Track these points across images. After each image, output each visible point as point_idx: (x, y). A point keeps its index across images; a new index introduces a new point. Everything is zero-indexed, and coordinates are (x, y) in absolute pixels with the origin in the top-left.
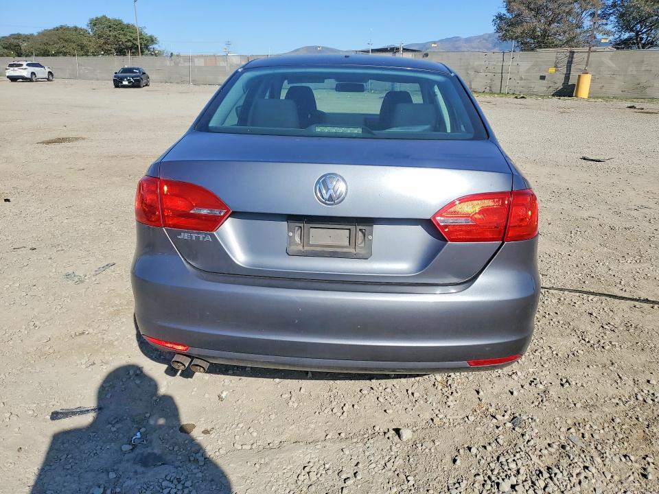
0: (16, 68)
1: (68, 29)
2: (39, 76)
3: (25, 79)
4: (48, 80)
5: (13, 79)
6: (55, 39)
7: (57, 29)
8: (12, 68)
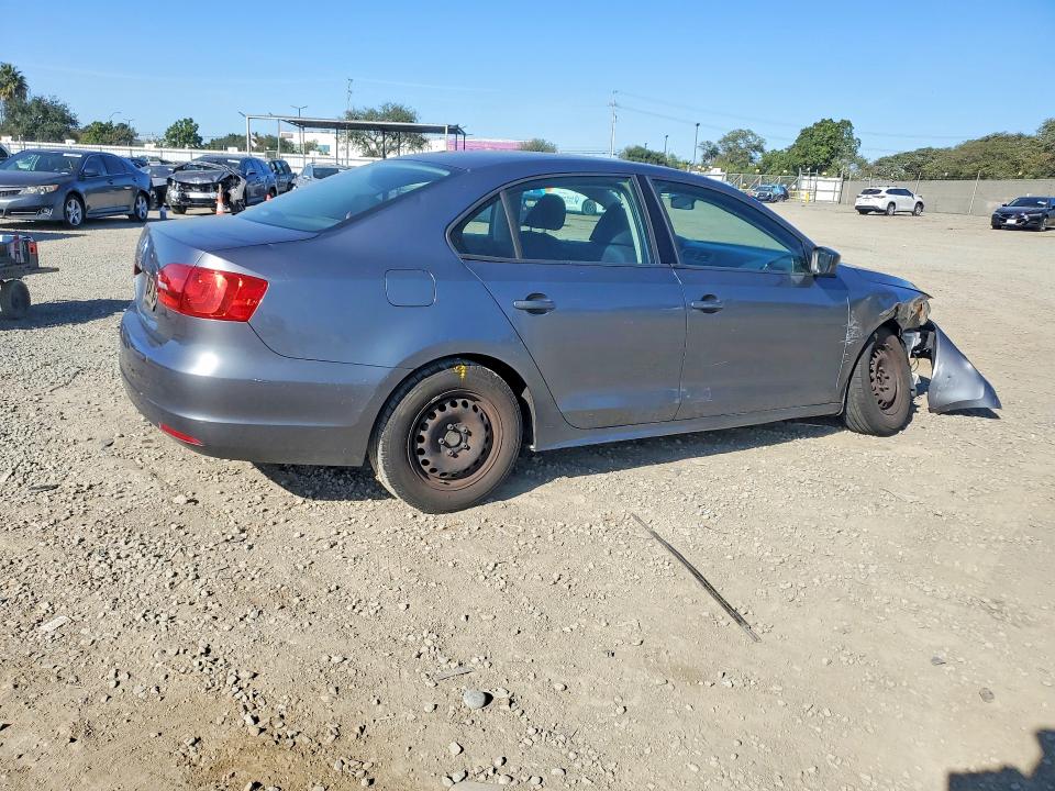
0: (870, 196)
1: (1007, 138)
2: (900, 207)
3: (879, 211)
4: (914, 213)
5: (864, 211)
6: (977, 154)
7: (987, 139)
8: (865, 196)
